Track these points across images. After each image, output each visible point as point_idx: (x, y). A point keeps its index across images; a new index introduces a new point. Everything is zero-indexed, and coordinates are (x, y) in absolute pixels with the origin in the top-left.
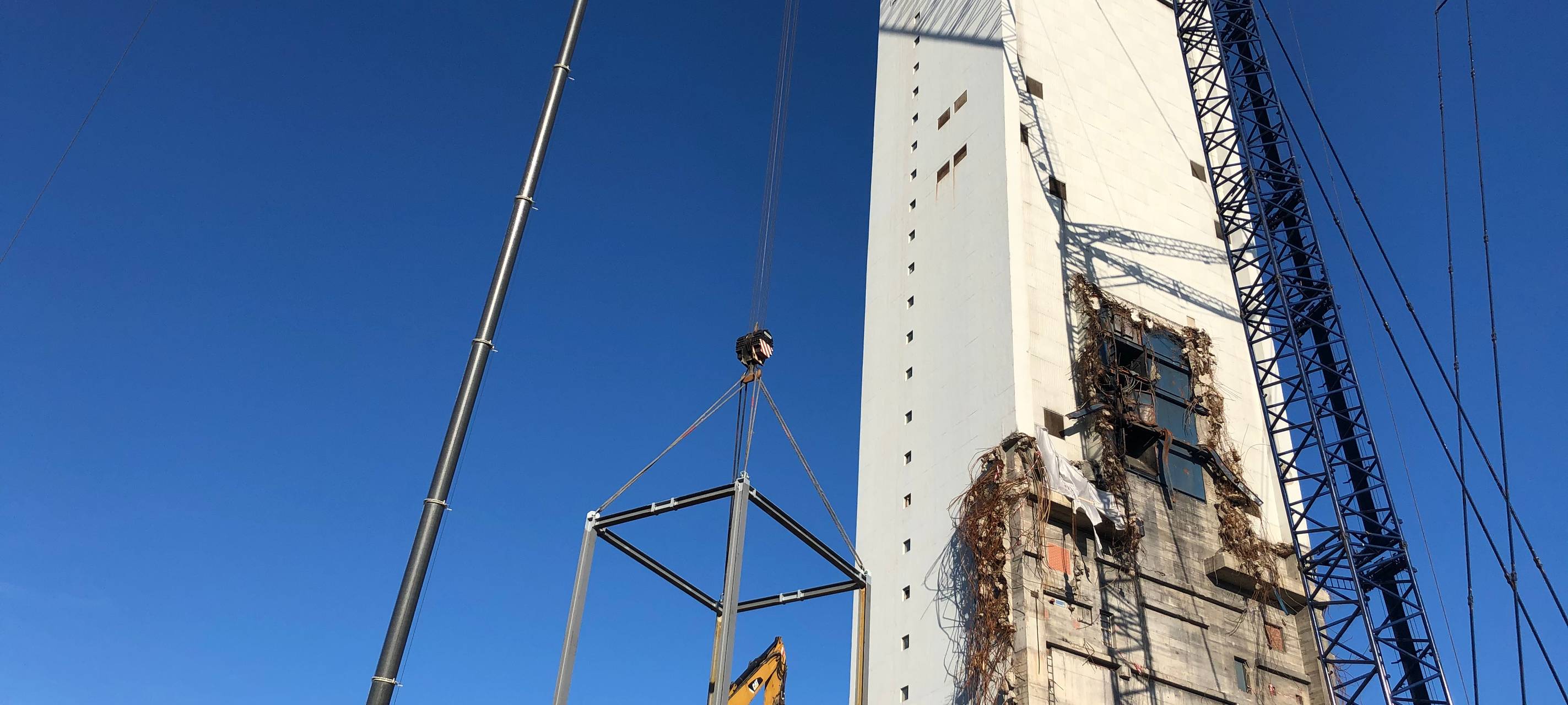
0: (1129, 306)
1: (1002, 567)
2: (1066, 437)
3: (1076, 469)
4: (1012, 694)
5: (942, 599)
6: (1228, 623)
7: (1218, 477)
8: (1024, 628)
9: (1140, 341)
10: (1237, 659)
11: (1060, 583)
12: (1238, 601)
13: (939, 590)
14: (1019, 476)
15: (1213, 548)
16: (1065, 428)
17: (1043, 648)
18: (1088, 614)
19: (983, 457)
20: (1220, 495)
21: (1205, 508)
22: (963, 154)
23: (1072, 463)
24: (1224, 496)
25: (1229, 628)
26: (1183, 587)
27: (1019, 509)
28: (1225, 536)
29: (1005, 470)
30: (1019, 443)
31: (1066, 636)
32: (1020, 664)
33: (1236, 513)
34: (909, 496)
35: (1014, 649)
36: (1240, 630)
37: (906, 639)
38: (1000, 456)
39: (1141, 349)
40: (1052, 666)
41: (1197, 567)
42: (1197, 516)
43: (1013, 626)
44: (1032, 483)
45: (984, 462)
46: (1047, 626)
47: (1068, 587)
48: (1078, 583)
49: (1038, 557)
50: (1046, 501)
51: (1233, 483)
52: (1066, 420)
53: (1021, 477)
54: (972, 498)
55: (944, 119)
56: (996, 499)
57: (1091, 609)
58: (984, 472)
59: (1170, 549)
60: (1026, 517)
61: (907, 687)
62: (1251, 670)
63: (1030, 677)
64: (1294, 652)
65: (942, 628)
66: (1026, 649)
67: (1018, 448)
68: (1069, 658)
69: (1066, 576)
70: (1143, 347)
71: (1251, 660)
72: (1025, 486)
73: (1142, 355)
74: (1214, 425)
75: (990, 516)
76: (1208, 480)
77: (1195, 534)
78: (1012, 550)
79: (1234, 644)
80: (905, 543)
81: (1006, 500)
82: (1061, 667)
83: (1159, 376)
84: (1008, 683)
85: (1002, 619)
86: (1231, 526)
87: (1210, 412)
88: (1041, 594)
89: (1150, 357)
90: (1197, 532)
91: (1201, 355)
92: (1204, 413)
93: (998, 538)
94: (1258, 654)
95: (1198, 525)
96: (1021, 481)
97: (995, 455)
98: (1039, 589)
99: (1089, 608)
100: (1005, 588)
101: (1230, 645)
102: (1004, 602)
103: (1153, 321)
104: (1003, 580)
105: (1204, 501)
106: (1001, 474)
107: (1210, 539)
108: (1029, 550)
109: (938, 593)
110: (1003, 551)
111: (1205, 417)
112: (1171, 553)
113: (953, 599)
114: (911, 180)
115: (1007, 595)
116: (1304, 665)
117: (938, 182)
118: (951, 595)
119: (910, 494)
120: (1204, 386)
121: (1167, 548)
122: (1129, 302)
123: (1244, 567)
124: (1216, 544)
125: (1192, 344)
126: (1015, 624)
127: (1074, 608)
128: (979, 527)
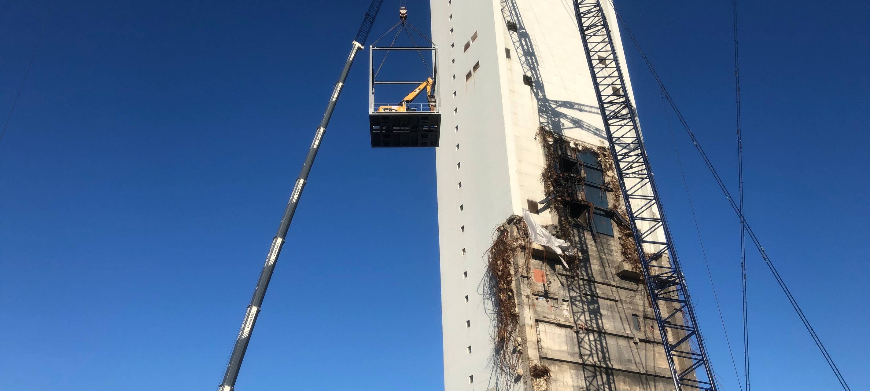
0: (569, 139)
1: (511, 284)
2: (540, 213)
3: (545, 229)
4: (520, 348)
5: (486, 299)
6: (628, 297)
7: (620, 223)
8: (523, 314)
9: (576, 157)
10: (633, 315)
11: (540, 288)
12: (633, 286)
13: (484, 295)
14: (516, 237)
15: (619, 260)
16: (539, 209)
17: (533, 323)
18: (556, 302)
19: (498, 229)
20: (621, 232)
21: (614, 240)
22: (478, 66)
23: (543, 227)
24: (623, 233)
25: (629, 300)
26: (604, 282)
27: (517, 254)
28: (624, 253)
29: (509, 234)
30: (515, 221)
31: (545, 315)
32: (522, 332)
33: (629, 241)
34: (464, 249)
35: (519, 325)
36: (635, 300)
37: (468, 322)
38: (506, 227)
39: (576, 162)
40: (539, 331)
41: (611, 271)
42: (609, 244)
43: (518, 314)
44: (523, 240)
45: (499, 231)
46: (535, 312)
47: (545, 291)
48: (549, 288)
49: (528, 278)
50: (530, 249)
51: (626, 226)
52: (539, 204)
53: (517, 238)
54: (494, 250)
55: (467, 47)
56: (506, 250)
57: (557, 300)
58: (499, 236)
59: (597, 264)
60: (520, 258)
61: (470, 347)
62: (641, 320)
63: (528, 338)
64: (663, 307)
65: (487, 314)
66: (525, 324)
67: (515, 223)
68: (548, 326)
69: (544, 285)
70: (577, 160)
71: (641, 314)
72: (519, 242)
73: (577, 164)
74: (616, 196)
75: (503, 259)
76: (615, 225)
77: (609, 254)
78: (516, 274)
79: (631, 308)
80: (464, 273)
81: (510, 250)
82: (543, 331)
83: (585, 175)
84: (518, 342)
85: (513, 311)
86: (627, 248)
87: (614, 190)
88: (531, 296)
89: (581, 165)
90: (610, 253)
91: (607, 160)
92: (611, 190)
93: (508, 269)
94: (644, 311)
95: (610, 249)
96: (517, 240)
97: (504, 227)
98: (530, 294)
99: (556, 299)
100: (513, 295)
101: (630, 308)
102: (513, 302)
103: (581, 146)
104: (512, 291)
105: (613, 236)
106: (507, 237)
107: (616, 256)
108: (523, 275)
109: (484, 296)
110: (511, 276)
111: (611, 193)
112: (597, 265)
113: (490, 299)
114: (453, 80)
115: (514, 298)
116: (668, 314)
117: (466, 81)
118: (490, 297)
119: (465, 248)
120: (609, 177)
121: (595, 263)
122: (569, 137)
123: (634, 269)
124: (620, 258)
125: (603, 155)
126: (519, 312)
127: (549, 300)
128: (499, 265)
